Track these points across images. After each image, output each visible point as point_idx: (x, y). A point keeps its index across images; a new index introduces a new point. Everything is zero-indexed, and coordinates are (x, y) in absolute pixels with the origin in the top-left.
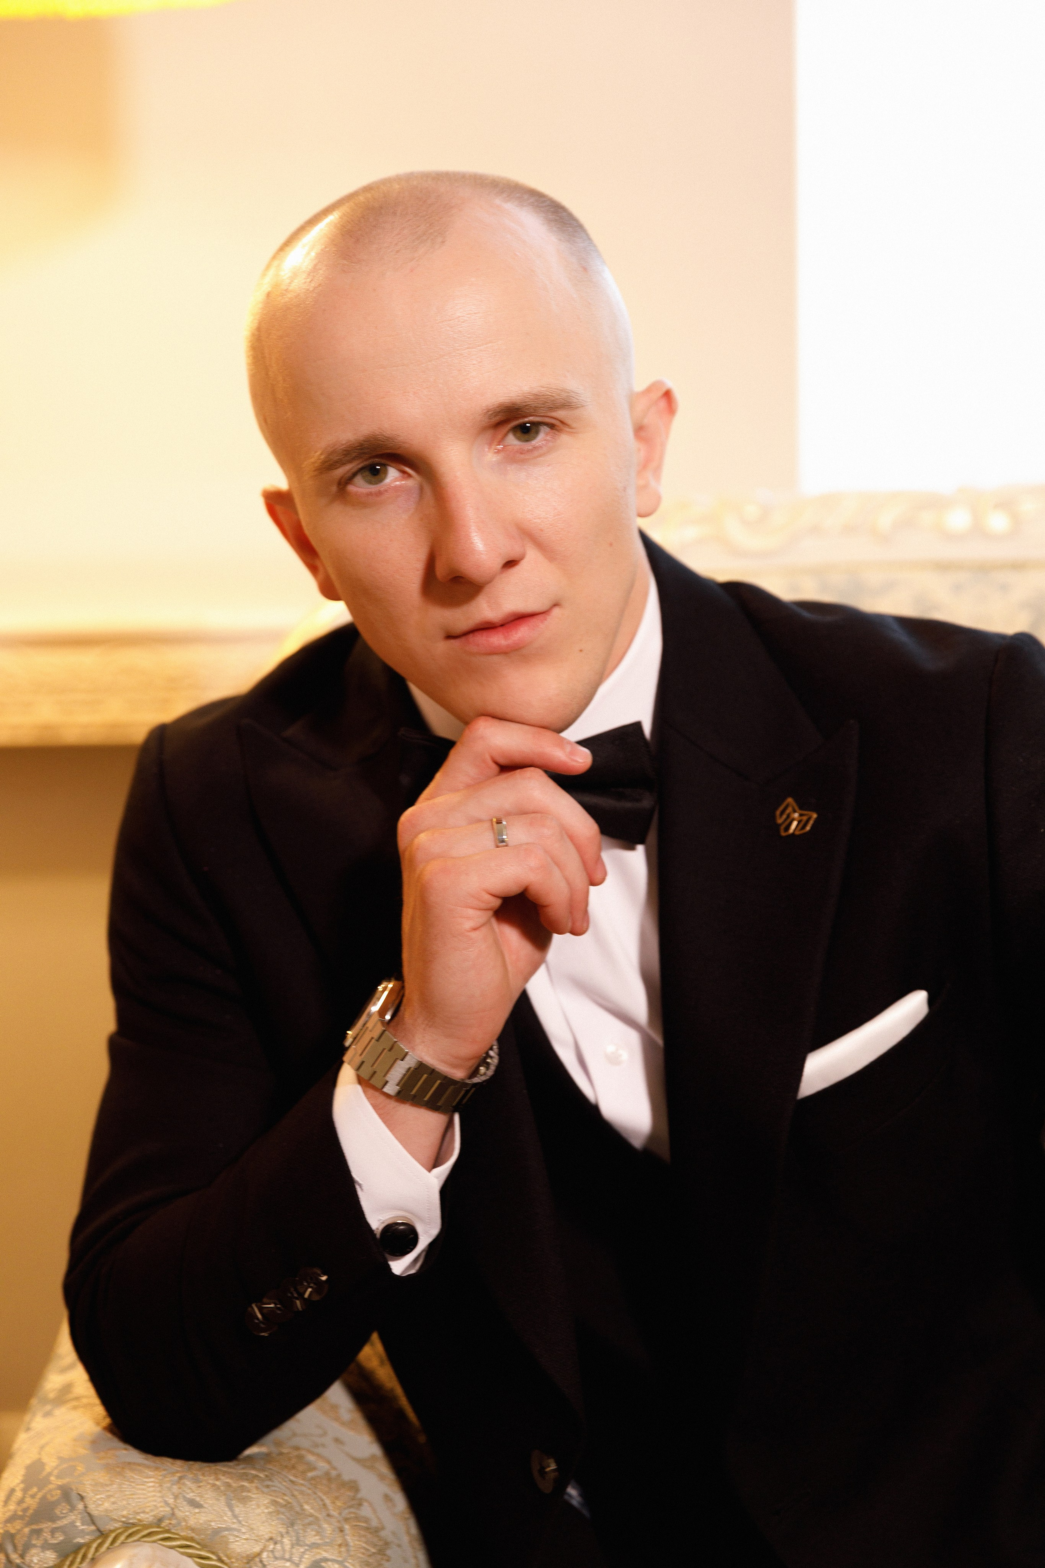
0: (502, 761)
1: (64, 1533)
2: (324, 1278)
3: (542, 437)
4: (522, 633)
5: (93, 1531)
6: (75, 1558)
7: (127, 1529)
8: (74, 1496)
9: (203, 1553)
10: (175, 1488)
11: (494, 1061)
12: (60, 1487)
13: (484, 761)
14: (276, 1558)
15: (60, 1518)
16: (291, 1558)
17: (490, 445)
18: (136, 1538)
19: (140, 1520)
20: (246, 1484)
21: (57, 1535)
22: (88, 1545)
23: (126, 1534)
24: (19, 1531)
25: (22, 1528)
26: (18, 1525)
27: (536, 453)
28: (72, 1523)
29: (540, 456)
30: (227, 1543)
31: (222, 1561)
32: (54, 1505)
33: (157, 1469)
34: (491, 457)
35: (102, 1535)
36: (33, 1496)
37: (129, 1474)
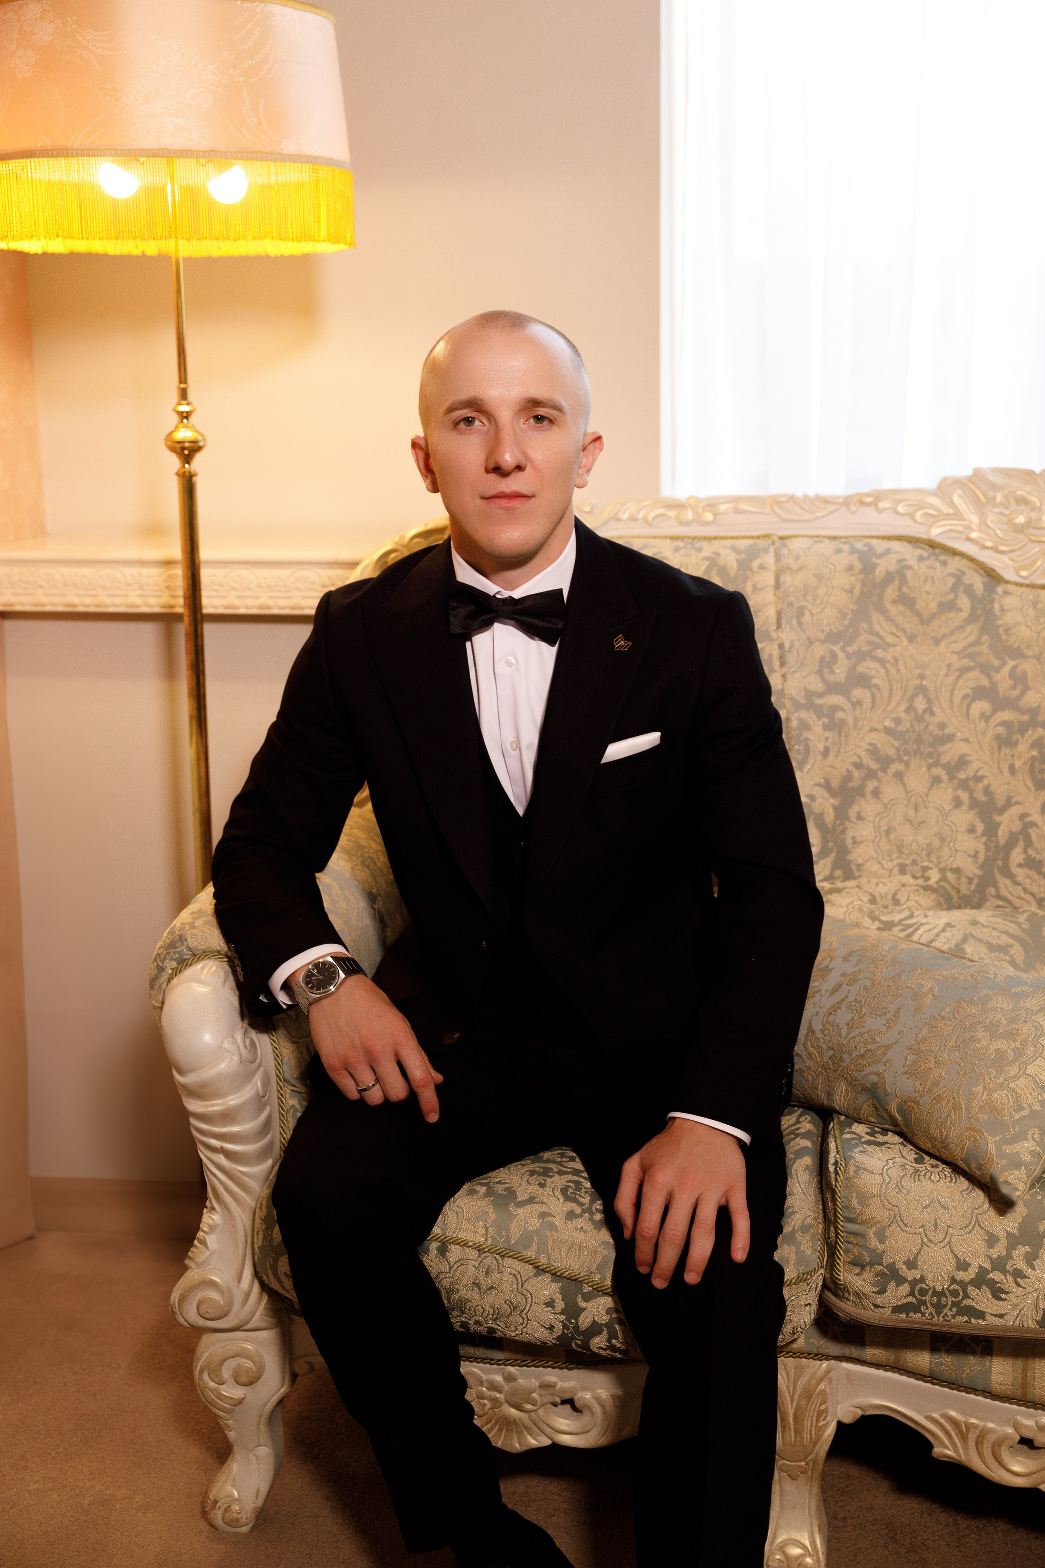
1: (179, 954)
4: (517, 503)
5: (191, 954)
6: (183, 964)
7: (203, 953)
8: (184, 938)
12: (178, 935)
15: (177, 948)
18: (207, 957)
19: (207, 951)
21: (177, 954)
22: (189, 959)
23: (203, 955)
24: (162, 953)
26: (162, 950)
27: (541, 429)
28: (183, 950)
35: (195, 955)
36: (169, 939)
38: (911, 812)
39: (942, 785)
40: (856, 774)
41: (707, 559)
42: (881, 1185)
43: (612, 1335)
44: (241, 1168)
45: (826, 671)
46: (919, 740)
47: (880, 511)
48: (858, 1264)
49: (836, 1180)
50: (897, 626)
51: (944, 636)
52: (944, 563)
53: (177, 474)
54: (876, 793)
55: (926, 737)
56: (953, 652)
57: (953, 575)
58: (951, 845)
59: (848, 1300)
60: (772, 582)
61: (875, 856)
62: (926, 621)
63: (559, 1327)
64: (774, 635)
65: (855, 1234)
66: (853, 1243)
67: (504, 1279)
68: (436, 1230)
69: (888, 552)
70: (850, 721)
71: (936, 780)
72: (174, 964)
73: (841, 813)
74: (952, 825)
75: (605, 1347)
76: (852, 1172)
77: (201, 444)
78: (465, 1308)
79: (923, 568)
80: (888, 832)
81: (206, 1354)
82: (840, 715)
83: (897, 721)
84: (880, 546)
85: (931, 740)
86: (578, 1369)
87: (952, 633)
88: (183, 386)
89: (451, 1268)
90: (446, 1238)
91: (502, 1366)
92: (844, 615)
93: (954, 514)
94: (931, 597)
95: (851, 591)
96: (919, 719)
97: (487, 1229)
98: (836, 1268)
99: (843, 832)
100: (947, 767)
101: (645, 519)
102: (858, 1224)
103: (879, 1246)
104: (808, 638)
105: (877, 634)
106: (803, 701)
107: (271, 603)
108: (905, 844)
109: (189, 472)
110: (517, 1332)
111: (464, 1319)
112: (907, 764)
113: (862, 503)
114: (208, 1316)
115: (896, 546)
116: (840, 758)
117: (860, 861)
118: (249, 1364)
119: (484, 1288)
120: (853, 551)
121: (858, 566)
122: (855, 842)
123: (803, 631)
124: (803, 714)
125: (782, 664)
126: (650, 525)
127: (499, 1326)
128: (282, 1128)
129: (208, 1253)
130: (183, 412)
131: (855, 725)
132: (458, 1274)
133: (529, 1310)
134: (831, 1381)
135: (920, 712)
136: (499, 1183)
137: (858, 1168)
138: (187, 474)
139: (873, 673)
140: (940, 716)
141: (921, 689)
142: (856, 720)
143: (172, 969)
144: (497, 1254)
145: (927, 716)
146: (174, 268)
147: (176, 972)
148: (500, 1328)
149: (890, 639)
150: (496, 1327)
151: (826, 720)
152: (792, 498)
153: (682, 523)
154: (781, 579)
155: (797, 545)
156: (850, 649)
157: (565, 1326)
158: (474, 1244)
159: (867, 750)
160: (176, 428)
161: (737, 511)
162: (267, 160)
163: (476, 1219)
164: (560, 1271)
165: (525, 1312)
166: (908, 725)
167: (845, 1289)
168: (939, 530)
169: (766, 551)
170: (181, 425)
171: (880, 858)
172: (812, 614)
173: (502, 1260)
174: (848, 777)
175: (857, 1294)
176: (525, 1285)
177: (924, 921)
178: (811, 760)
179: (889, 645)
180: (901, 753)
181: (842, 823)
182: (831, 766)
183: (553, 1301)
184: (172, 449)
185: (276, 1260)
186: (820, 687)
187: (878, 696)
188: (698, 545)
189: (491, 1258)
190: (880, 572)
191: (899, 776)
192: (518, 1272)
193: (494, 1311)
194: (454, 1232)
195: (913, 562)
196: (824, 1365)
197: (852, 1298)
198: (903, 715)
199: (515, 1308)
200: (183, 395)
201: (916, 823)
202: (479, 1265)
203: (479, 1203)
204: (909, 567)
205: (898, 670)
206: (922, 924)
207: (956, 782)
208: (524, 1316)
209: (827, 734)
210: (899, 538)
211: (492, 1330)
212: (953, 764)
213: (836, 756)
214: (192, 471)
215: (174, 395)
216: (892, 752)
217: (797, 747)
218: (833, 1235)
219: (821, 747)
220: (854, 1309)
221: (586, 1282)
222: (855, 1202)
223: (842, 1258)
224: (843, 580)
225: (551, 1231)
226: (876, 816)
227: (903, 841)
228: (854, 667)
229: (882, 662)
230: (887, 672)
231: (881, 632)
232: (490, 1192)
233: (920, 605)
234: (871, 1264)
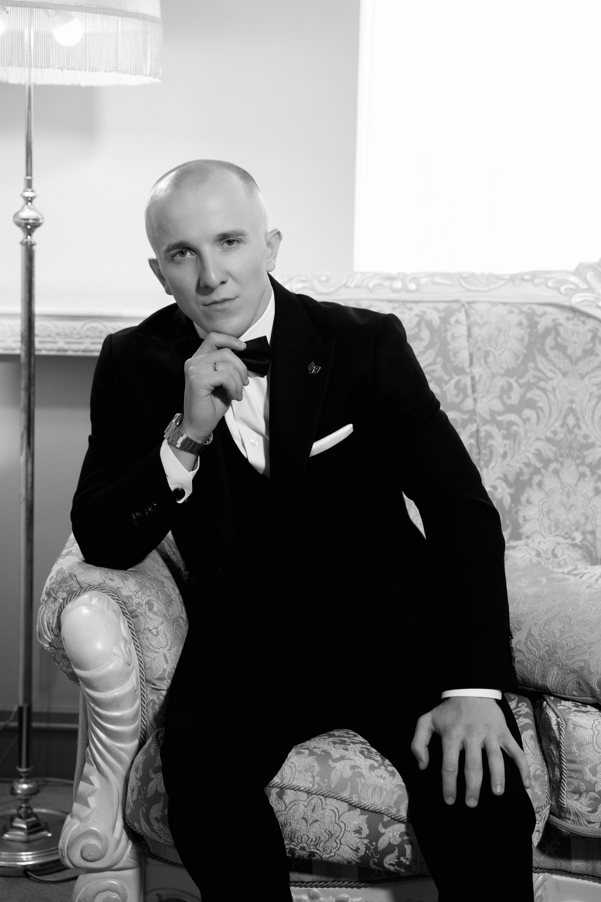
0: (218, 346)
1: (69, 587)
2: (155, 505)
3: (235, 245)
4: (226, 305)
5: (78, 587)
6: (73, 595)
7: (89, 586)
8: (73, 575)
9: (113, 595)
10: (105, 575)
11: (211, 439)
12: (68, 573)
13: (212, 345)
14: (136, 598)
15: (68, 582)
16: (141, 598)
17: (218, 246)
18: (92, 589)
19: (94, 584)
20: (128, 575)
21: (67, 587)
22: (77, 591)
23: (89, 588)
24: (55, 587)
25: (56, 586)
26: (55, 585)
27: (232, 249)
28: (72, 584)
29: (234, 250)
30: (121, 592)
31: (119, 598)
32: (66, 579)
33: (100, 569)
34: (218, 250)
35: (82, 588)
36: (59, 577)
37: (91, 570)
38: (565, 498)
39: (587, 479)
40: (526, 470)
41: (417, 315)
42: (593, 736)
43: (402, 853)
44: (119, 745)
45: (505, 397)
46: (570, 447)
47: (536, 285)
48: (578, 792)
49: (560, 734)
50: (554, 365)
51: (587, 373)
52: (584, 323)
53: (21, 243)
54: (540, 484)
55: (575, 445)
56: (594, 385)
57: (591, 331)
58: (593, 522)
59: (569, 819)
60: (465, 332)
61: (539, 529)
62: (574, 362)
63: (363, 849)
64: (468, 370)
65: (575, 771)
66: (574, 778)
67: (326, 814)
68: (276, 780)
69: (545, 314)
70: (522, 433)
71: (582, 475)
72: (65, 595)
73: (515, 499)
74: (594, 508)
75: (394, 863)
76: (571, 728)
77: (41, 221)
78: (294, 837)
79: (570, 325)
80: (548, 512)
81: (83, 890)
82: (514, 428)
83: (555, 433)
84: (539, 310)
85: (579, 447)
86: (365, 887)
87: (593, 370)
88: (29, 178)
89: (286, 808)
90: (284, 785)
91: (309, 888)
92: (517, 357)
93: (588, 289)
94: (577, 346)
95: (522, 340)
96: (570, 431)
97: (313, 777)
98: (562, 796)
99: (517, 512)
100: (590, 466)
101: (367, 287)
102: (577, 763)
103: (593, 778)
104: (492, 373)
105: (540, 371)
106: (488, 418)
107: (66, 347)
108: (560, 521)
109: (31, 242)
110: (331, 854)
111: (292, 847)
112: (562, 464)
113: (523, 280)
114: (89, 858)
115: (549, 309)
116: (514, 459)
117: (529, 534)
118: (115, 896)
119: (310, 821)
120: (521, 312)
121: (526, 323)
122: (525, 520)
123: (489, 368)
124: (488, 427)
125: (474, 391)
126: (371, 291)
127: (319, 850)
128: (143, 717)
129: (90, 810)
130: (28, 197)
131: (526, 435)
132: (291, 812)
133: (342, 836)
134: (545, 889)
135: (571, 427)
136: (315, 748)
137: (575, 726)
138: (29, 244)
139: (538, 398)
140: (585, 430)
141: (571, 410)
142: (526, 432)
143: (64, 599)
144: (321, 796)
145: (576, 430)
146: (27, 91)
147: (66, 601)
148: (318, 852)
149: (550, 375)
150: (315, 851)
151: (505, 432)
152: (473, 275)
153: (394, 291)
154: (472, 331)
155: (479, 307)
156: (522, 381)
157: (367, 848)
158: (305, 789)
159: (534, 454)
160: (22, 209)
161: (434, 283)
162: (116, 15)
163: (305, 770)
164: (367, 806)
165: (339, 838)
166: (562, 436)
167: (568, 811)
168: (579, 300)
169: (459, 310)
170: (26, 207)
171: (543, 532)
172: (495, 356)
173: (325, 800)
174: (520, 473)
175: (576, 815)
176: (341, 818)
177: (586, 571)
178: (494, 460)
179: (549, 379)
180: (558, 455)
181: (516, 506)
182: (508, 465)
183: (361, 829)
184: (19, 225)
185: (148, 809)
186: (500, 408)
187: (541, 415)
188: (409, 306)
189: (316, 799)
190: (541, 327)
191: (556, 472)
192: (337, 808)
193: (316, 839)
194: (290, 780)
195: (563, 321)
196: (541, 877)
197: (572, 817)
198: (559, 429)
199: (332, 835)
200: (29, 184)
201: (568, 506)
202: (308, 804)
203: (306, 760)
204: (561, 324)
205: (555, 396)
206: (584, 574)
207: (596, 477)
208: (338, 841)
209: (505, 442)
210: (550, 305)
211: (312, 854)
212: (594, 463)
213: (512, 458)
214: (33, 242)
215: (22, 184)
216: (551, 456)
217: (484, 451)
218: (558, 773)
219: (501, 451)
220: (573, 826)
221: (386, 813)
222: (574, 749)
223: (566, 788)
224: (516, 332)
225: (360, 778)
226: (541, 501)
227: (559, 519)
228: (525, 394)
229: (544, 390)
230: (548, 397)
231: (544, 370)
232: (312, 753)
233: (569, 351)
234: (587, 792)
